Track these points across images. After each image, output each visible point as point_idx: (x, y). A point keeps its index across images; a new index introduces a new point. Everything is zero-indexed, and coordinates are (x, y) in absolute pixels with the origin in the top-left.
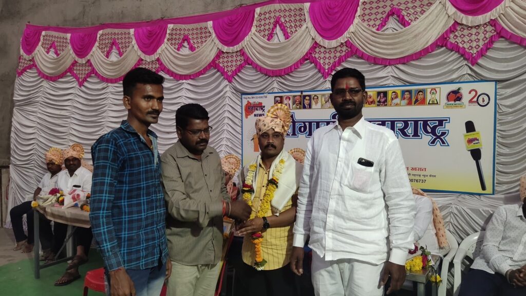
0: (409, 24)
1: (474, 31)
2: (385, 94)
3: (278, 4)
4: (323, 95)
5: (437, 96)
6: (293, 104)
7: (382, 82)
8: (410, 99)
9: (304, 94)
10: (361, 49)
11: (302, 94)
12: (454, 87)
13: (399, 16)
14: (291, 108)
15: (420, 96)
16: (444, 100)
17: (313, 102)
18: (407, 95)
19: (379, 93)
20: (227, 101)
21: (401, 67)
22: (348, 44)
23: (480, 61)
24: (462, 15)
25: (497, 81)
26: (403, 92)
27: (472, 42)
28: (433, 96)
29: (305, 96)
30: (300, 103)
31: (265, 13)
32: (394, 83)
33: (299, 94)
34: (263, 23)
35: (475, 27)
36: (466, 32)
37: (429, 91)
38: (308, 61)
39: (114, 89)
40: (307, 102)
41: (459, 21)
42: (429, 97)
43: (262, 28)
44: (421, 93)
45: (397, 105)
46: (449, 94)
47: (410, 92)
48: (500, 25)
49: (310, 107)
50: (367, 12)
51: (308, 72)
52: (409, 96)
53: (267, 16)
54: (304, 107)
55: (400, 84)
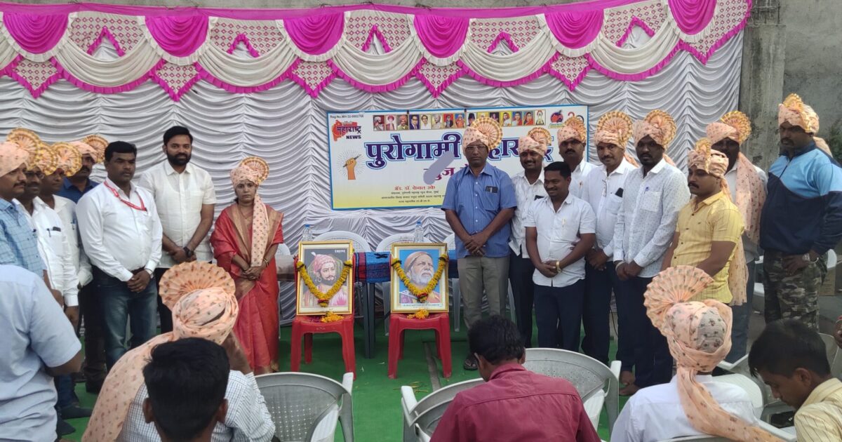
0: (517, 50)
1: (571, 62)
2: (497, 115)
3: (373, 11)
4: (434, 115)
5: (543, 118)
6: (398, 124)
7: (494, 103)
8: (520, 119)
9: (411, 113)
10: (473, 69)
11: (408, 113)
12: (556, 109)
13: (508, 41)
14: (395, 129)
15: (529, 118)
16: (548, 121)
17: (422, 123)
18: (517, 116)
19: (491, 114)
20: (310, 121)
21: (511, 89)
22: (459, 63)
23: (577, 88)
24: (563, 47)
25: (589, 106)
26: (514, 113)
27: (570, 71)
28: (540, 117)
29: (411, 117)
30: (407, 124)
31: (357, 19)
32: (504, 104)
33: (405, 113)
34: (355, 30)
35: (573, 58)
36: (565, 62)
37: (536, 112)
38: (414, 78)
39: (111, 102)
40: (414, 122)
41: (560, 51)
42: (536, 118)
43: (354, 36)
44: (529, 115)
45: (508, 125)
46: (552, 116)
47: (520, 113)
48: (592, 59)
49: (418, 127)
50: (477, 33)
51: (414, 90)
52: (519, 117)
53: (361, 22)
54: (412, 128)
55: (510, 106)
